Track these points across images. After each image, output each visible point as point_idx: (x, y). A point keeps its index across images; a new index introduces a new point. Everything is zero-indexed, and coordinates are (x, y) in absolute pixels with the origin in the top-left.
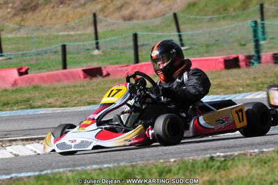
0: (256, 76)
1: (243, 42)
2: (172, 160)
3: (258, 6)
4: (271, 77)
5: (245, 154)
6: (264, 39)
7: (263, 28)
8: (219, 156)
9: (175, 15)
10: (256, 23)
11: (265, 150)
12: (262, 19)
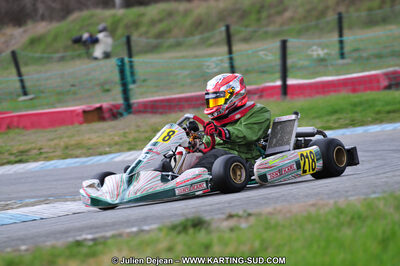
0: (127, 130)
1: (107, 87)
2: (23, 248)
3: (124, 39)
4: (146, 132)
5: (120, 235)
6: (134, 82)
7: (131, 67)
8: (85, 240)
9: (14, 54)
10: (122, 61)
11: (146, 228)
12: (130, 55)
